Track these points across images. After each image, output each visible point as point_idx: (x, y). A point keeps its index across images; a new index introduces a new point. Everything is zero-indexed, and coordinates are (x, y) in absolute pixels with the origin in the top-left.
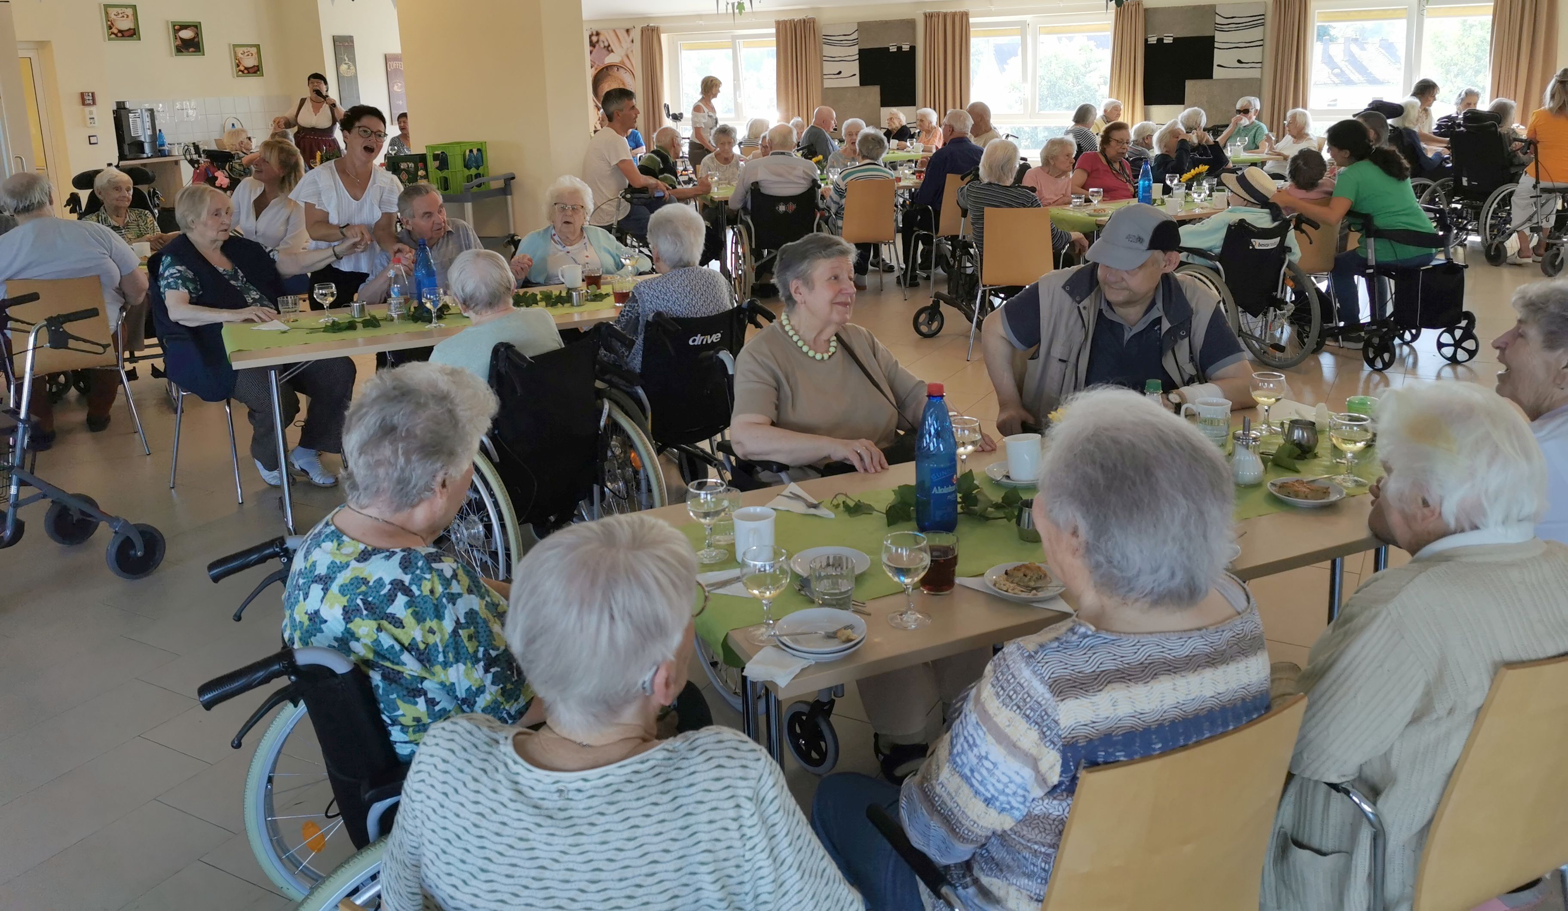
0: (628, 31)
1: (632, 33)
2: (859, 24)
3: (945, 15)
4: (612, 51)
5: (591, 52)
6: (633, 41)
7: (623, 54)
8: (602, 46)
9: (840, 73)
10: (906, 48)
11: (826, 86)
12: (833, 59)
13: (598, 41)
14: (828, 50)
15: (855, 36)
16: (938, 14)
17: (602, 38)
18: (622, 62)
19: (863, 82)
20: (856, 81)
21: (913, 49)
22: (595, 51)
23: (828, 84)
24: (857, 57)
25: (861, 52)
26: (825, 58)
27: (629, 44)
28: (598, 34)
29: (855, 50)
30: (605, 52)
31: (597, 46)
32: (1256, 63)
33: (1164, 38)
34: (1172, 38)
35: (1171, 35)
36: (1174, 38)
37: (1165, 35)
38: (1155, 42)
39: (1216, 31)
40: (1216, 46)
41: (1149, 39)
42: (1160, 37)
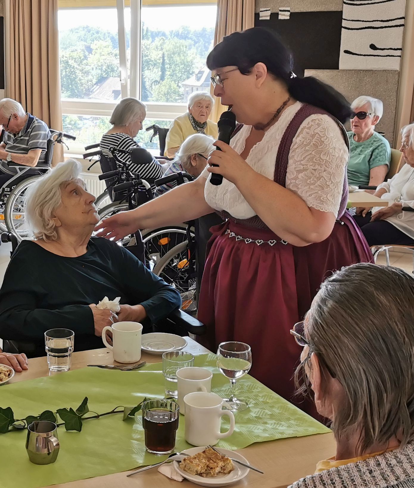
32: (395, 49)
33: (280, 13)
34: (289, 13)
35: (288, 9)
36: (291, 13)
37: (281, 9)
38: (268, 18)
39: (344, 5)
40: (343, 25)
41: (261, 14)
42: (274, 11)
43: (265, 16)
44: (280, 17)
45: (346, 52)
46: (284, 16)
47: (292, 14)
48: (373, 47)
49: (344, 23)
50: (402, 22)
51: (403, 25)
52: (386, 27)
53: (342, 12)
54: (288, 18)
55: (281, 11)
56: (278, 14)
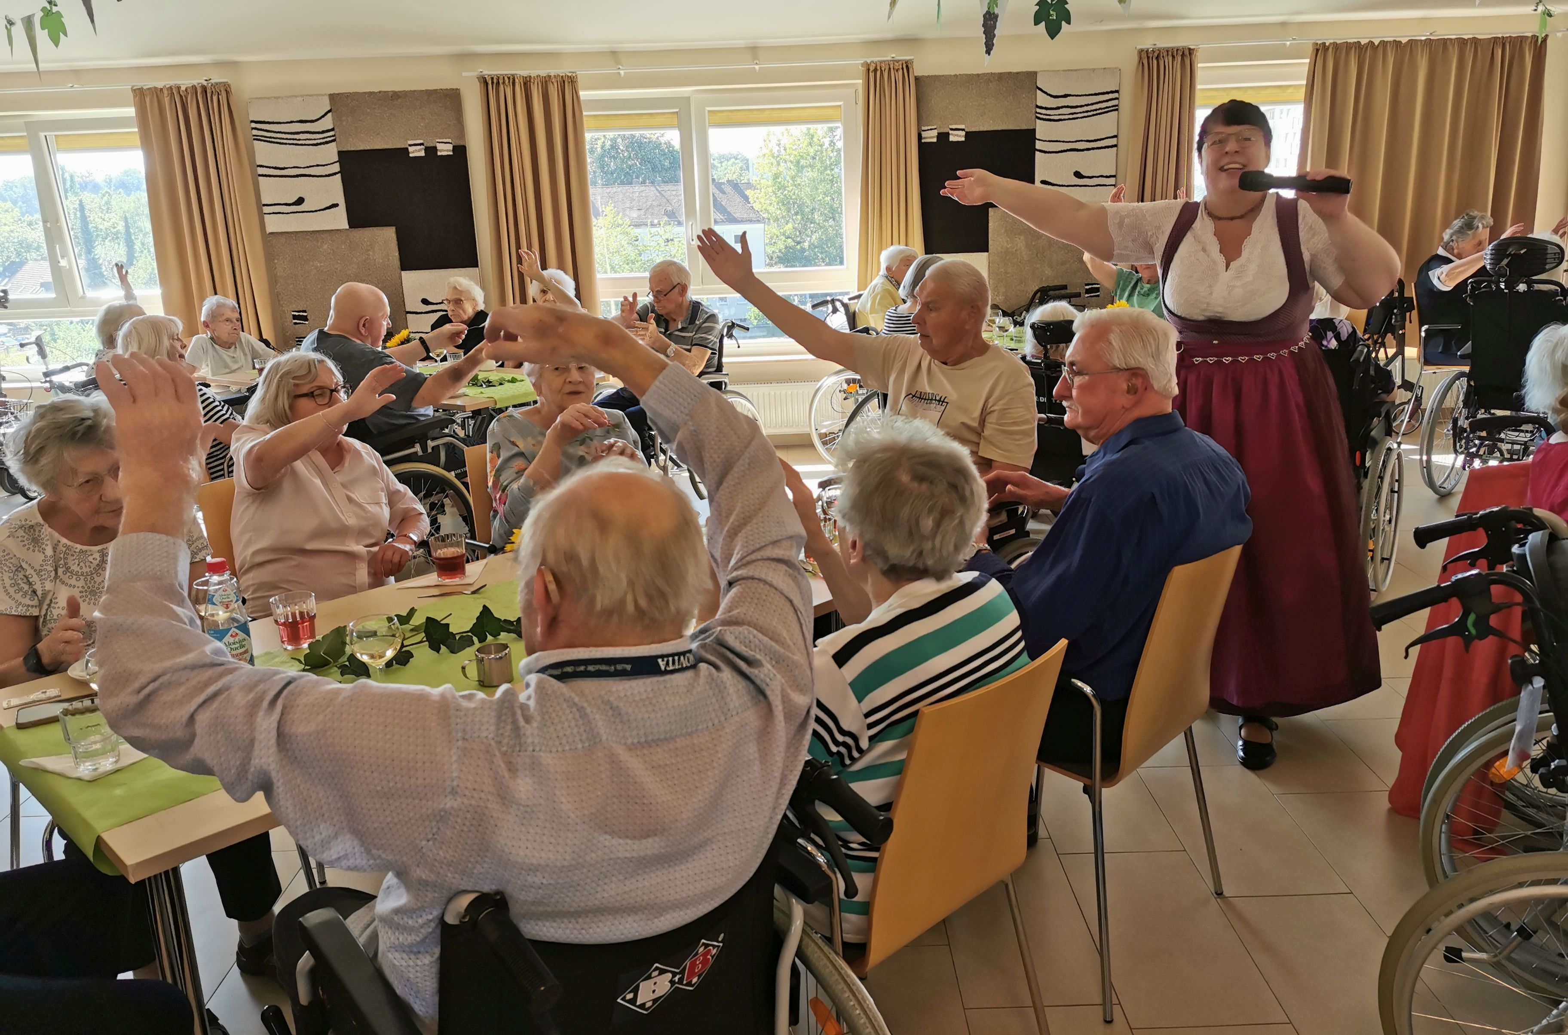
2: (333, 98)
3: (527, 83)
9: (300, 201)
10: (445, 149)
11: (269, 229)
12: (280, 172)
14: (265, 153)
15: (327, 123)
16: (512, 80)
19: (357, 220)
20: (339, 219)
21: (460, 151)
23: (273, 224)
24: (336, 168)
25: (343, 156)
26: (261, 171)
29: (330, 152)
32: (1107, 177)
33: (951, 132)
34: (963, 133)
35: (963, 127)
36: (967, 133)
37: (951, 127)
38: (935, 140)
39: (1038, 121)
40: (1037, 147)
41: (924, 134)
42: (942, 131)
43: (931, 136)
44: (952, 138)
46: (957, 137)
47: (968, 135)
48: (1078, 175)
49: (1039, 145)
50: (1113, 141)
51: (1115, 146)
52: (1093, 149)
53: (1034, 130)
54: (963, 139)
55: (952, 129)
56: (947, 134)
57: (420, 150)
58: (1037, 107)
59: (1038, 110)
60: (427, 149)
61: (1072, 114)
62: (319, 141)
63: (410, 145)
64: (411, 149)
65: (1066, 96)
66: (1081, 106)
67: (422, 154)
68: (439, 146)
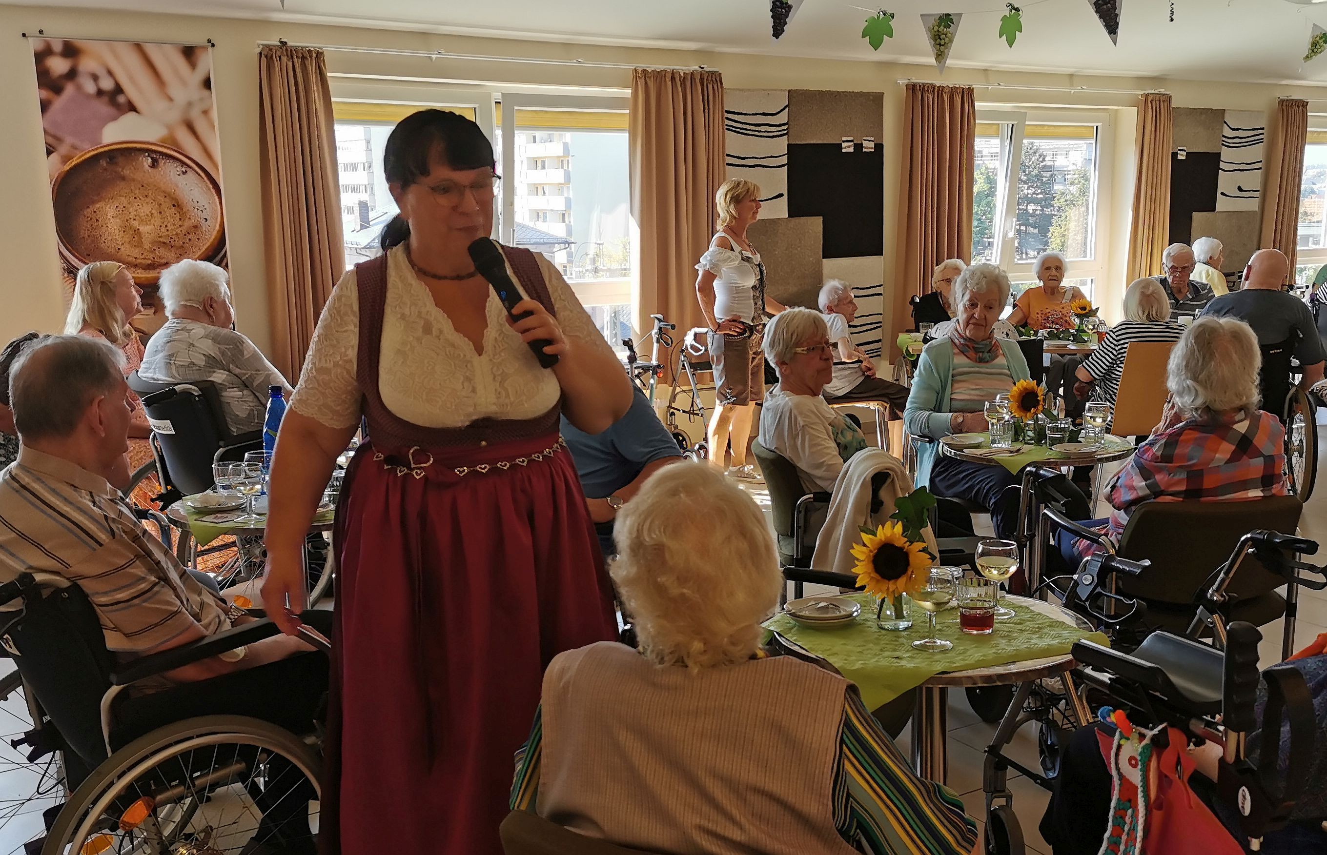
0: (189, 53)
1: (207, 62)
2: (791, 93)
4: (131, 107)
5: (45, 106)
6: (207, 84)
7: (174, 115)
8: (90, 87)
10: (868, 146)
13: (72, 74)
15: (782, 115)
17: (87, 65)
18: (172, 141)
19: (795, 209)
20: (782, 209)
21: (879, 147)
22: (59, 103)
24: (785, 160)
25: (792, 150)
26: (728, 159)
27: (194, 91)
28: (71, 51)
29: (782, 145)
30: (102, 108)
31: (69, 89)
32: (1255, 191)
33: (1179, 152)
34: (1185, 153)
35: (1184, 148)
37: (1179, 148)
39: (1223, 147)
40: (1221, 166)
42: (1174, 151)
44: (1180, 157)
45: (1222, 194)
46: (1182, 156)
47: (1188, 154)
48: (1240, 189)
49: (1222, 165)
50: (1257, 165)
51: (1257, 169)
52: (1247, 170)
53: (1220, 153)
54: (1184, 158)
55: (1179, 150)
56: (1177, 153)
57: (850, 147)
58: (1224, 136)
59: (1224, 139)
60: (856, 145)
61: (1240, 143)
62: (775, 134)
63: (844, 142)
64: (844, 145)
65: (1238, 129)
66: (1245, 138)
67: (851, 150)
68: (865, 144)
